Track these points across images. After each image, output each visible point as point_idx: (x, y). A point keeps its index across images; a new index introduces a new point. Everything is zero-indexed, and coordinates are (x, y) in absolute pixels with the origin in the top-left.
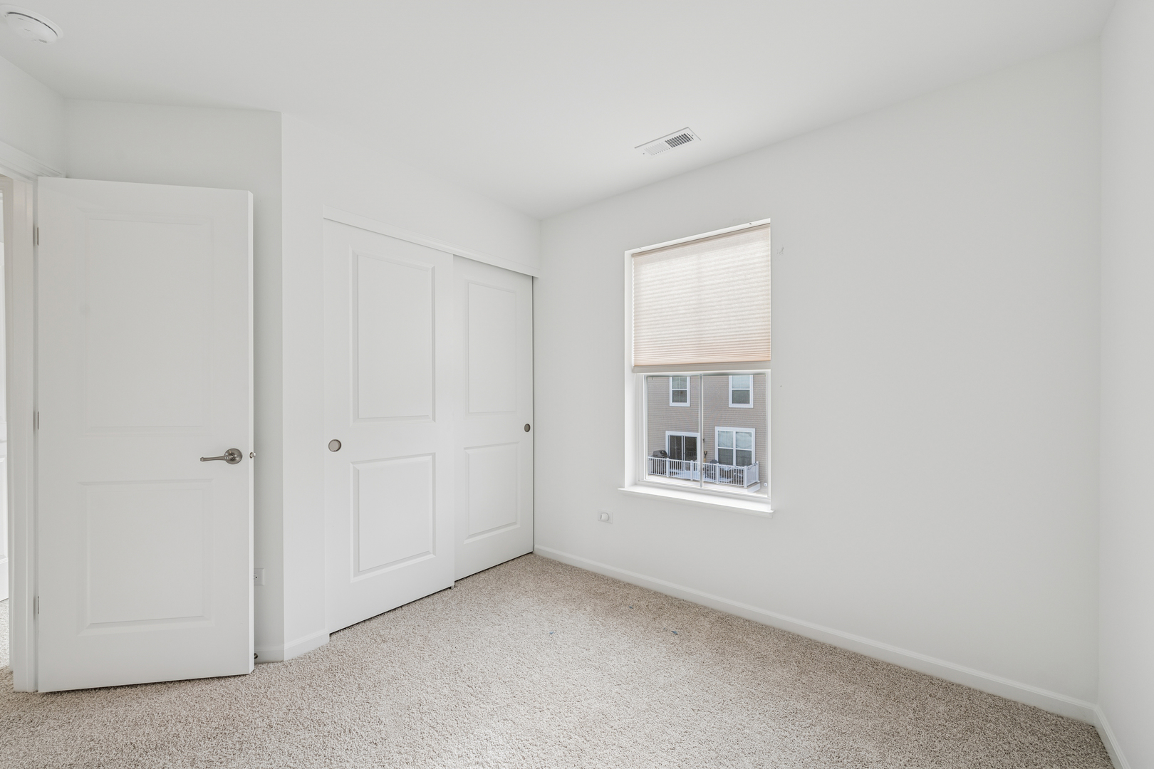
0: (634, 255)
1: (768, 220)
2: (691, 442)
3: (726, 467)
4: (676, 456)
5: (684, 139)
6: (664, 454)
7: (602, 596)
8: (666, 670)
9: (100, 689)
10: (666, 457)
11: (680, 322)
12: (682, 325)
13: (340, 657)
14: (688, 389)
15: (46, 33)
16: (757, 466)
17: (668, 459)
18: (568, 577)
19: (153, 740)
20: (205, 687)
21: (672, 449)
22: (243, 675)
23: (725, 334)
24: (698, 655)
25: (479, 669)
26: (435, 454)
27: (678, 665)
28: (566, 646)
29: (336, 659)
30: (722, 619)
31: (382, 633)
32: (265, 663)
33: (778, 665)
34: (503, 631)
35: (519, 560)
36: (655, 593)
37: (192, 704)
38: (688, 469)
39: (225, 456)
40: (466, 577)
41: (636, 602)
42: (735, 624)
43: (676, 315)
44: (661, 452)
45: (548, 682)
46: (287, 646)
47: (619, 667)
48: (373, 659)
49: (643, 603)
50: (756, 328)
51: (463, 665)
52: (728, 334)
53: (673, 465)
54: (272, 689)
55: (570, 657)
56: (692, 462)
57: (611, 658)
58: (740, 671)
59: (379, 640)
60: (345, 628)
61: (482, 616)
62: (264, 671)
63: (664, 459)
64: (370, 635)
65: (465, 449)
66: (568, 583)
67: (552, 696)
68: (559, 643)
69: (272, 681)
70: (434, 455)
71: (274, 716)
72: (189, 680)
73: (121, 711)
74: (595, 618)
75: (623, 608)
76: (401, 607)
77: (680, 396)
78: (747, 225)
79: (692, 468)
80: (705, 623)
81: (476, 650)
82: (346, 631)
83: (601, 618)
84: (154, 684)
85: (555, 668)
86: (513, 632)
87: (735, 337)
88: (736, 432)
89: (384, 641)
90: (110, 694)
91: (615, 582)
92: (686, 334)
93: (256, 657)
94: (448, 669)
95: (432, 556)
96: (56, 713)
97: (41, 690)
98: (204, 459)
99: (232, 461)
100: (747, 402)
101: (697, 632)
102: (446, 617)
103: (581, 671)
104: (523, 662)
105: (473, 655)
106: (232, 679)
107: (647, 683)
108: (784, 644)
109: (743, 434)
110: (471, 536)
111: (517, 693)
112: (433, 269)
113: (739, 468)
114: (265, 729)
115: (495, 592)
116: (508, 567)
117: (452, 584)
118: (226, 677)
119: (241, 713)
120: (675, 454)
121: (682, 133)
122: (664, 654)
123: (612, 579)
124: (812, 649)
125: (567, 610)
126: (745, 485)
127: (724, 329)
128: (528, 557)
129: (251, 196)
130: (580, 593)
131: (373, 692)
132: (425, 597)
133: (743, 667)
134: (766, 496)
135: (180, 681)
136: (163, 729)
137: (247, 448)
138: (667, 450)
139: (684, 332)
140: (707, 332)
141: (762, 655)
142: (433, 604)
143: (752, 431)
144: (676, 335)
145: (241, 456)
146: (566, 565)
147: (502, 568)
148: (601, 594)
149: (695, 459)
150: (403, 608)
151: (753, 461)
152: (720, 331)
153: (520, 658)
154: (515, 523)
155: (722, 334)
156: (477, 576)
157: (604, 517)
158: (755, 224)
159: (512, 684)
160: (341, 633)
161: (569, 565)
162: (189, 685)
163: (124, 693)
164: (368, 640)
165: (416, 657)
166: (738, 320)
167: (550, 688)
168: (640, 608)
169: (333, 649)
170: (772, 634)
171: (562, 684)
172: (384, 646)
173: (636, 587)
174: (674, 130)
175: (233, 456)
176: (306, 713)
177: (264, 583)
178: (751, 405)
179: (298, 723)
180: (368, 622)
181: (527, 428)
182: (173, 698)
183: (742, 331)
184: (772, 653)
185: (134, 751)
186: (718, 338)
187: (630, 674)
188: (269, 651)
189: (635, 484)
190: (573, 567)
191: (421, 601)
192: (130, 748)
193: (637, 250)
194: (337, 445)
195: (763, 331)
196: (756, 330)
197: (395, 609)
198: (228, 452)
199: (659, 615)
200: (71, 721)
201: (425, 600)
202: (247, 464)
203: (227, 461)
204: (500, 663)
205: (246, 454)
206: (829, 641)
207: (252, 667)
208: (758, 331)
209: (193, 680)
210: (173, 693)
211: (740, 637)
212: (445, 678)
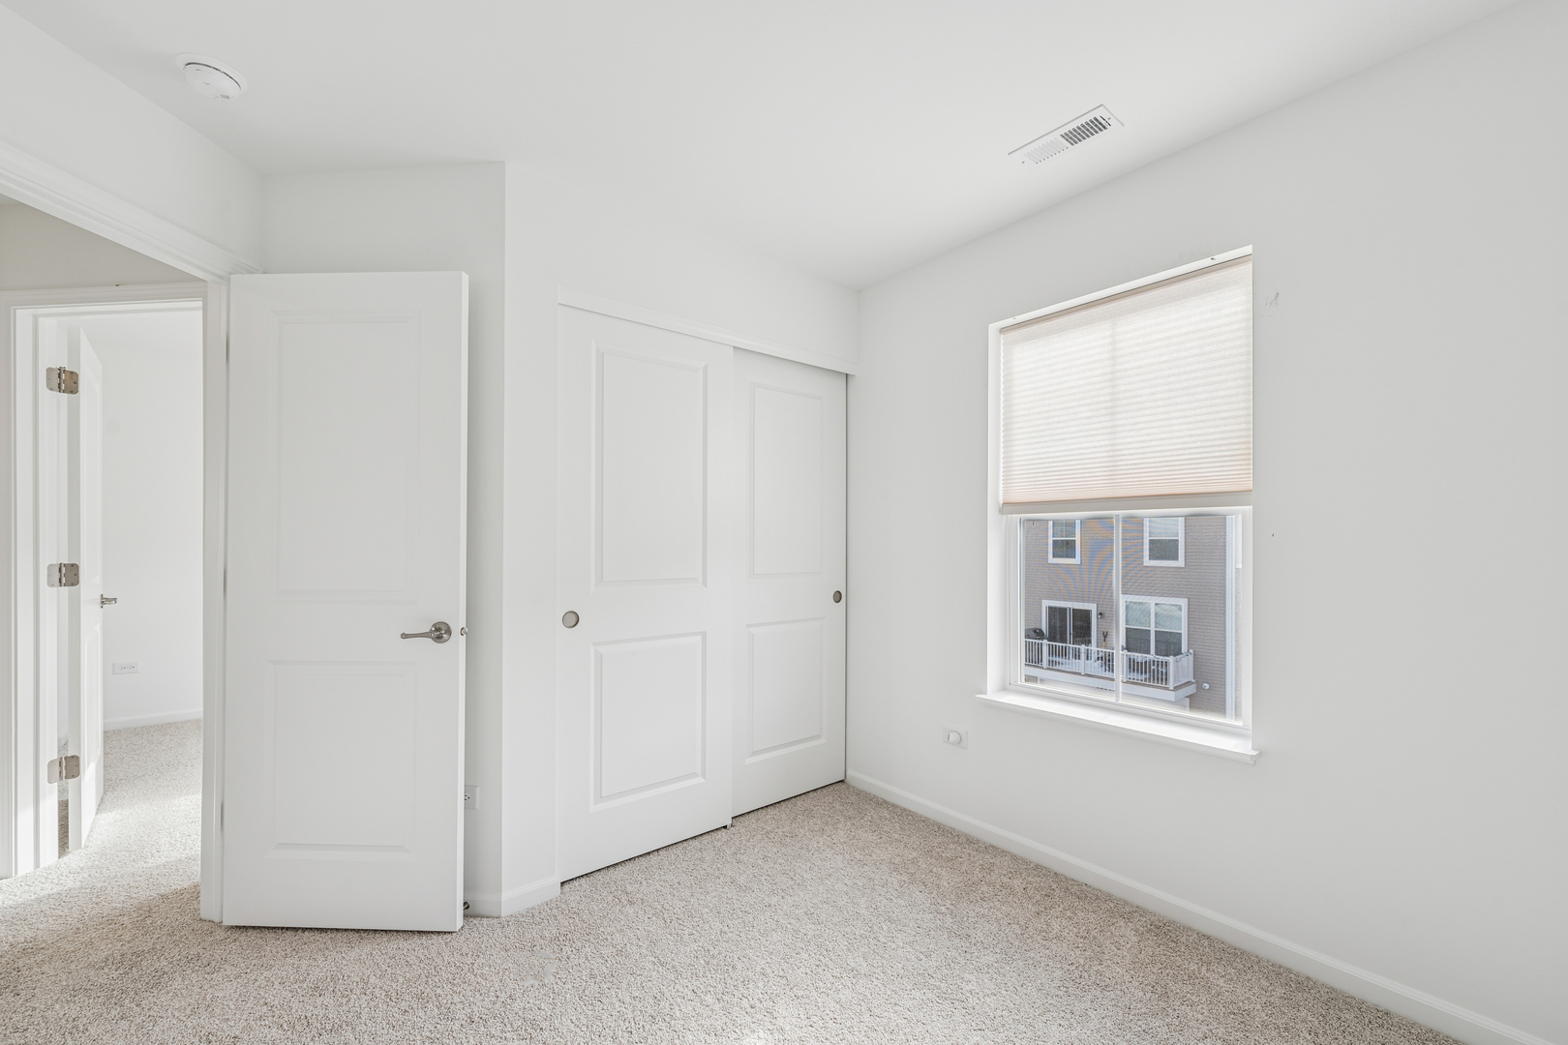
0: (1003, 330)
1: (1248, 249)
2: (1083, 617)
3: (1139, 657)
4: (1058, 637)
5: (1096, 126)
6: (1038, 633)
7: (949, 864)
8: (1063, 1014)
9: (287, 929)
10: (1042, 639)
11: (1081, 431)
12: (1085, 436)
13: (571, 921)
14: (1077, 539)
15: (227, 85)
16: (1191, 657)
17: (1045, 642)
18: (897, 826)
19: (330, 1016)
20: (404, 944)
21: (1051, 627)
22: (449, 933)
23: (1162, 448)
24: (1118, 992)
25: (758, 969)
26: (705, 632)
27: (1083, 1006)
28: (894, 946)
29: (566, 924)
30: (1158, 928)
31: (629, 889)
32: (478, 917)
33: (1274, 1033)
34: (797, 907)
35: (824, 791)
36: (1037, 867)
37: (384, 967)
38: (1077, 656)
39: (431, 631)
40: (749, 813)
41: (1005, 880)
42: (1184, 939)
43: (1074, 420)
44: (1035, 631)
45: (864, 1007)
46: (506, 895)
47: (981, 995)
48: (613, 929)
49: (1017, 883)
50: (1222, 436)
51: (736, 958)
52: (1168, 447)
53: (1052, 651)
54: (481, 960)
55: (900, 966)
56: (1083, 647)
57: (967, 976)
58: (1200, 1035)
59: (624, 899)
60: (582, 876)
61: (768, 878)
62: (475, 929)
63: (1040, 641)
64: (613, 890)
65: (749, 626)
66: (896, 836)
67: (870, 1034)
68: (882, 939)
69: (483, 946)
70: (704, 635)
71: (478, 1004)
72: (386, 931)
73: (304, 964)
74: (939, 900)
75: (985, 889)
76: (658, 850)
77: (1065, 548)
78: (1206, 262)
79: (1083, 656)
80: (1127, 932)
81: (757, 934)
82: (583, 880)
83: (949, 902)
84: (346, 930)
85: (876, 982)
86: (812, 910)
87: (1181, 452)
88: (1156, 604)
89: (631, 903)
90: (296, 938)
91: (971, 841)
92: (1092, 450)
93: (467, 906)
94: (715, 962)
95: (700, 780)
96: (236, 956)
97: (227, 922)
98: (405, 636)
99: (439, 639)
100: (1175, 558)
101: (1113, 948)
102: (717, 873)
103: (917, 994)
104: (826, 965)
105: (752, 941)
106: (434, 936)
107: (1030, 1034)
108: (1280, 991)
109: (1166, 607)
110: (755, 753)
111: (814, 1019)
112: (705, 368)
113: (1161, 658)
114: (464, 1022)
115: (788, 839)
116: (807, 802)
117: (728, 822)
118: (429, 932)
119: (439, 991)
120: (1056, 633)
121: (1091, 116)
122: (1057, 983)
123: (966, 835)
124: (1341, 1010)
125: (895, 883)
126: (1171, 686)
127: (1161, 439)
128: (837, 787)
129: (465, 278)
130: (915, 854)
131: (609, 985)
132: (691, 838)
133: (1204, 1028)
134: (1240, 723)
135: (375, 931)
136: (344, 1001)
137: (458, 622)
138: (1044, 628)
139: (1087, 448)
140: (1129, 446)
141: (1239, 1008)
142: (701, 850)
143: (1183, 602)
144: (1075, 452)
145: (449, 632)
146: (894, 805)
147: (799, 802)
148: (949, 860)
149: (1089, 642)
150: (660, 852)
151: (1184, 648)
152: (1153, 443)
153: (822, 958)
154: (818, 737)
155: (1158, 449)
156: (764, 811)
157: (953, 737)
158: (1220, 258)
159: (808, 1001)
160: (576, 883)
161: (898, 806)
162: (385, 938)
163: (311, 939)
164: (610, 898)
165: (671, 935)
166: (1187, 423)
167: (866, 1018)
168: (1012, 892)
169: (564, 906)
170: (1256, 968)
171: (886, 1014)
172: (630, 910)
173: (1004, 853)
174: (1076, 115)
175: (440, 633)
176: (517, 1006)
177: (478, 807)
178: (1180, 563)
179: (506, 1020)
180: (612, 870)
181: (838, 597)
182: (364, 956)
183: (1195, 442)
184: (1259, 1007)
185: (307, 1030)
186: (1149, 455)
187: (999, 1013)
188: (484, 901)
189: (1004, 689)
190: (905, 810)
191: (685, 844)
192: (303, 1024)
193: (1010, 321)
194: (573, 619)
195: (1236, 441)
196: (1223, 439)
197: (649, 853)
198: (434, 625)
199: (1046, 909)
200: (248, 971)
201: (691, 842)
202: (458, 643)
203: (433, 639)
204: (791, 961)
205: (455, 630)
206: (1373, 998)
207: (460, 922)
208: (1226, 442)
209: (390, 931)
210: (365, 948)
211: (1193, 967)
212: (709, 976)
